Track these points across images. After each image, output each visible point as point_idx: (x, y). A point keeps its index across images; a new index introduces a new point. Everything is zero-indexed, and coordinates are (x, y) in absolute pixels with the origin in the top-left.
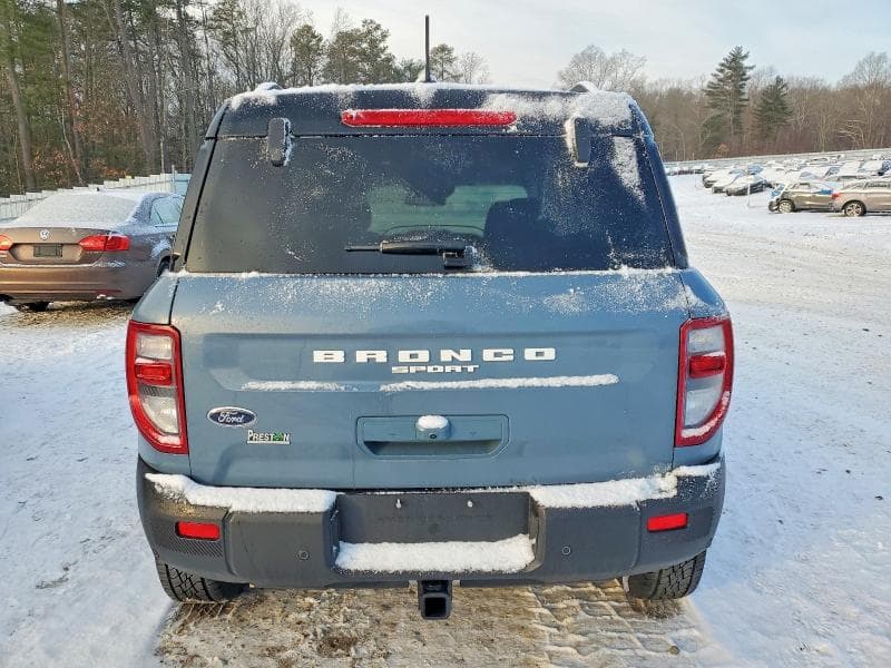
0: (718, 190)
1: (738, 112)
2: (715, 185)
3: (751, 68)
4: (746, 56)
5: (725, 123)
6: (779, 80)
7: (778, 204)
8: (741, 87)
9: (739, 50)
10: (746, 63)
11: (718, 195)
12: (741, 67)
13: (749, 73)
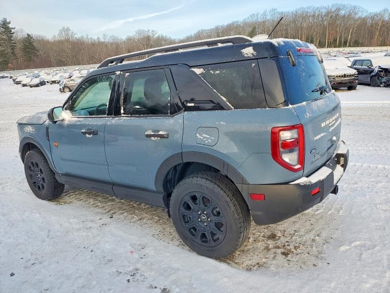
0: (24, 85)
1: (13, 49)
2: (22, 83)
3: (14, 28)
4: (9, 23)
5: (7, 54)
6: (29, 35)
7: (64, 89)
8: (11, 37)
9: (5, 19)
10: (10, 26)
11: (25, 87)
12: (8, 28)
13: (13, 31)
